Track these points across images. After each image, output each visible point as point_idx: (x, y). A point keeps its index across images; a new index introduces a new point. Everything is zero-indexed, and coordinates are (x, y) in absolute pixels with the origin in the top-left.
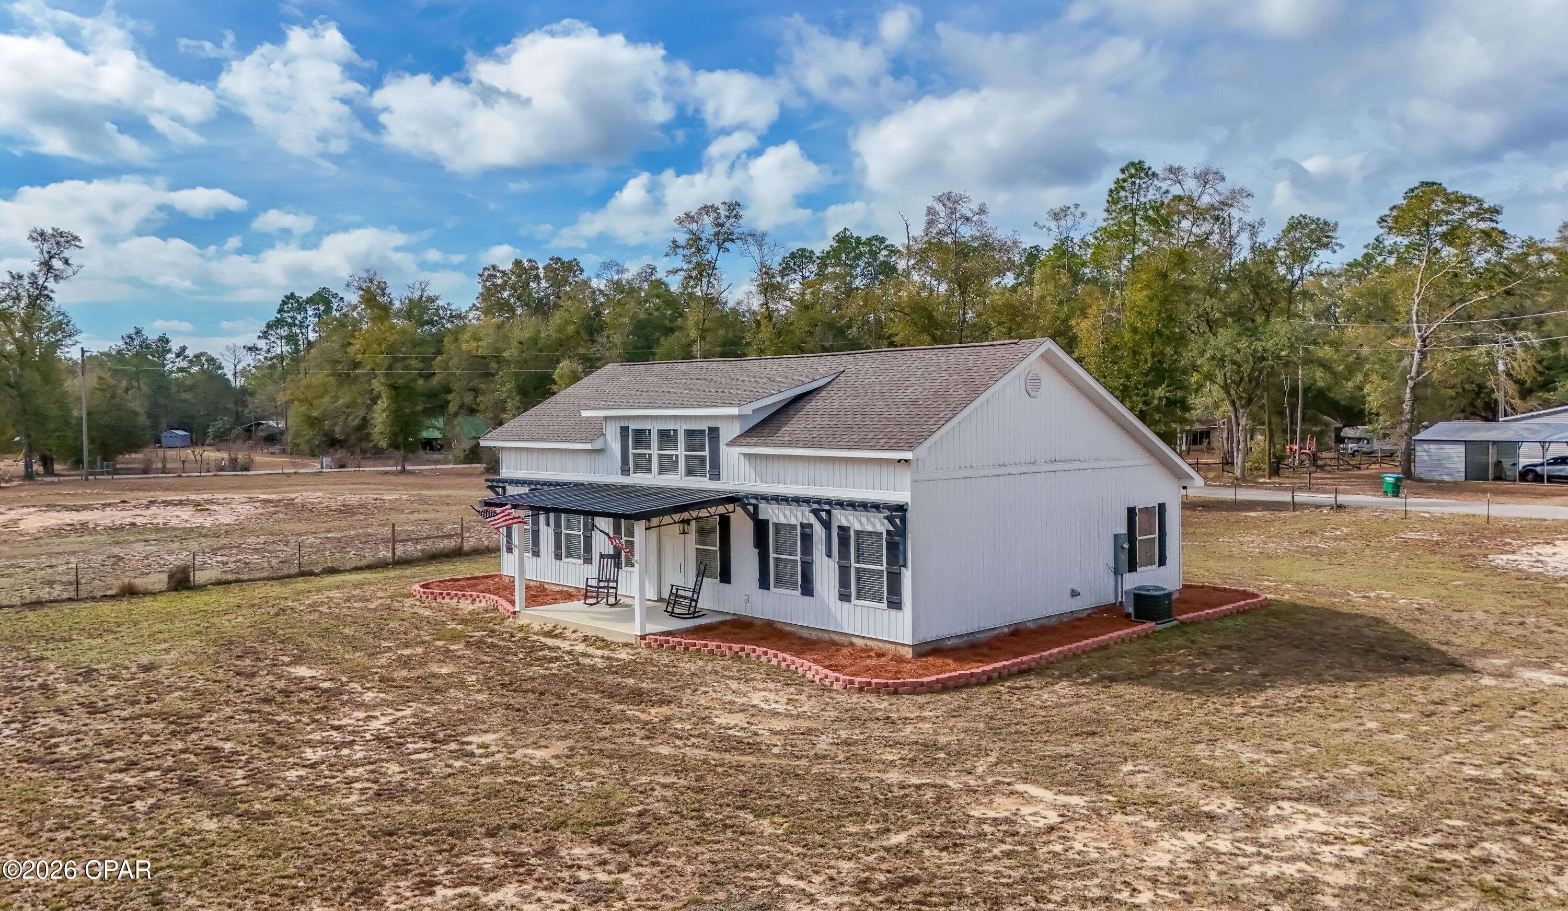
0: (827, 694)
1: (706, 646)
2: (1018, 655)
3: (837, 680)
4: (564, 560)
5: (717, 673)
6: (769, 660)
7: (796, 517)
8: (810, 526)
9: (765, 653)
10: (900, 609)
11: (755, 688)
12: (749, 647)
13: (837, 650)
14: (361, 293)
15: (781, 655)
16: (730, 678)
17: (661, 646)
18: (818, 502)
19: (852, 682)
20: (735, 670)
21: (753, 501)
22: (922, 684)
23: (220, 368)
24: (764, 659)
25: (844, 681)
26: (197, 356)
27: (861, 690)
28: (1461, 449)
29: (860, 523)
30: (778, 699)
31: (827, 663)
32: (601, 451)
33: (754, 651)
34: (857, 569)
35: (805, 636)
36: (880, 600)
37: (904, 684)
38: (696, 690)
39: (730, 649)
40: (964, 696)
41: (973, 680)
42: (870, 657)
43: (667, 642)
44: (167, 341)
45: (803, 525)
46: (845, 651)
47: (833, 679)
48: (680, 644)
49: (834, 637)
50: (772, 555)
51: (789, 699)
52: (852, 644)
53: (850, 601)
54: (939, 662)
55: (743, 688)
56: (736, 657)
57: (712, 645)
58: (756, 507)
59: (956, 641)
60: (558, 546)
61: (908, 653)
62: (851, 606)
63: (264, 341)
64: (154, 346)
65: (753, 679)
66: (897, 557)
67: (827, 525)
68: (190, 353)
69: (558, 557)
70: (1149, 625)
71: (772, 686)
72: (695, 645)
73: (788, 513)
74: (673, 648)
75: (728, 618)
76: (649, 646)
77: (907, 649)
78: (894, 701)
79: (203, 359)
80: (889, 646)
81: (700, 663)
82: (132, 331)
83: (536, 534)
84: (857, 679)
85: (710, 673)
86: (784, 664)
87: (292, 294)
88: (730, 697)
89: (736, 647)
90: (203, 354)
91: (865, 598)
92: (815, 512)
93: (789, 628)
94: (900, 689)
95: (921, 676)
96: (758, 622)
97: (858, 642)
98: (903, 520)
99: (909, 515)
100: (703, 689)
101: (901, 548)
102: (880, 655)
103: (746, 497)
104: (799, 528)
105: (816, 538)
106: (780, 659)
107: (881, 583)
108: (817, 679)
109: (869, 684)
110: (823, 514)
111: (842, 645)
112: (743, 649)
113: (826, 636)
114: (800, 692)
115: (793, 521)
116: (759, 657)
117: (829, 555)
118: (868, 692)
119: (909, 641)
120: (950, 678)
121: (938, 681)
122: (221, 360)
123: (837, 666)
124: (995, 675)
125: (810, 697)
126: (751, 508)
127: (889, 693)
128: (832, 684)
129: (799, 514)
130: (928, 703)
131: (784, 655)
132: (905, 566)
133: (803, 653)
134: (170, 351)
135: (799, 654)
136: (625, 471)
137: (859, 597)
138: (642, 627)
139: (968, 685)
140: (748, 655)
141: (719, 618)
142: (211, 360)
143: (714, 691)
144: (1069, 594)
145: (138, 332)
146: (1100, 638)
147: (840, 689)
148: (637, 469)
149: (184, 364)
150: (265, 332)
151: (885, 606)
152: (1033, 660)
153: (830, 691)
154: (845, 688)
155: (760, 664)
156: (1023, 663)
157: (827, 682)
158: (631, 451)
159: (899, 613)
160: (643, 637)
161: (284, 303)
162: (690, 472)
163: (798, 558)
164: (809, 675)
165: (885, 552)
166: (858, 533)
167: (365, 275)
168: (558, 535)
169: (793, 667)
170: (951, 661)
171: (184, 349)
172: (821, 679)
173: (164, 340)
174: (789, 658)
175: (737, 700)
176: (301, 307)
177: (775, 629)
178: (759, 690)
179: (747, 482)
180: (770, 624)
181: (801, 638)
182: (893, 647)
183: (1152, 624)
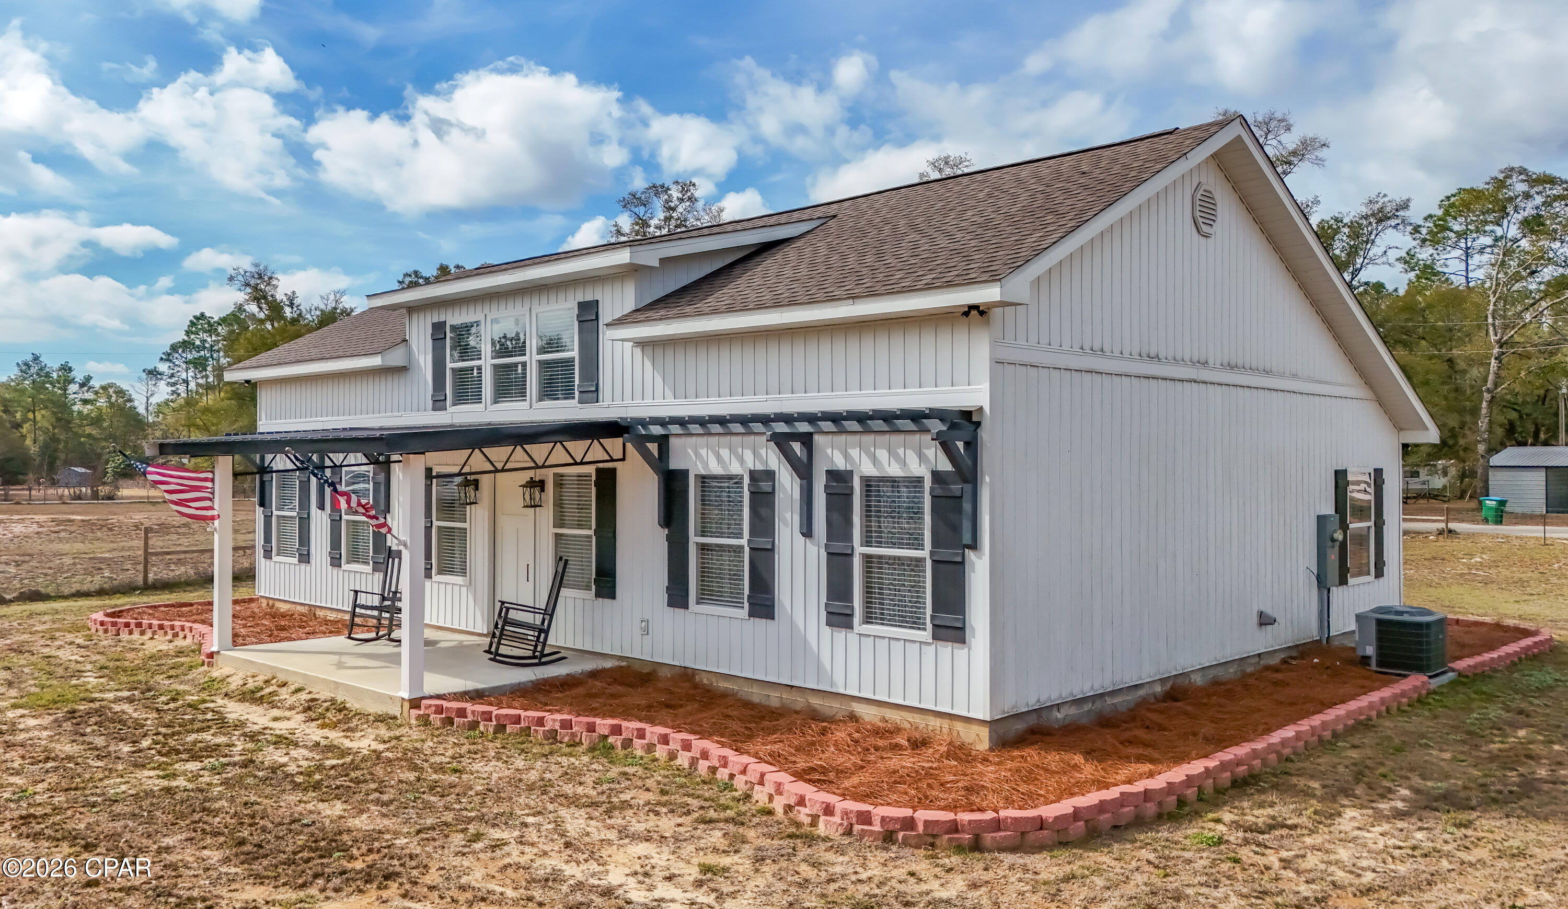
0: (804, 852)
1: (540, 722)
2: (1222, 743)
3: (829, 810)
4: (345, 567)
5: (544, 787)
6: (672, 756)
7: (742, 461)
8: (770, 475)
9: (665, 740)
10: (963, 641)
11: (624, 833)
12: (630, 726)
13: (823, 732)
14: (249, 290)
15: (699, 744)
16: (573, 801)
17: (449, 721)
18: (788, 419)
19: (865, 818)
20: (589, 779)
21: (656, 430)
22: (1041, 823)
23: (130, 400)
24: (661, 752)
25: (846, 813)
26: (104, 388)
27: (888, 838)
28: (1541, 476)
29: (875, 460)
30: (677, 867)
31: (802, 763)
32: (401, 370)
33: (641, 734)
34: (868, 559)
35: (756, 699)
36: (916, 623)
37: (997, 825)
38: (478, 837)
39: (591, 728)
40: (1145, 854)
41: (1151, 808)
42: (896, 747)
43: (462, 713)
44: (70, 369)
45: (754, 475)
46: (841, 734)
47: (817, 809)
48: (487, 717)
49: (815, 701)
50: (694, 539)
51: (706, 869)
52: (853, 718)
53: (850, 626)
54: (1053, 759)
55: (596, 830)
56: (602, 748)
57: (553, 720)
58: (663, 441)
59: (1073, 711)
60: (335, 543)
61: (980, 739)
62: (852, 637)
63: (168, 364)
64: (55, 375)
65: (625, 805)
66: (956, 529)
67: (804, 471)
68: (96, 383)
69: (336, 562)
70: (1414, 681)
71: (667, 824)
72: (517, 720)
73: (725, 453)
74: (474, 725)
75: (608, 664)
76: (425, 721)
77: (975, 729)
78: (978, 874)
79: (111, 391)
80: (935, 723)
81: (520, 763)
82: (29, 358)
83: (305, 522)
84: (880, 811)
85: (531, 788)
86: (703, 766)
87: (202, 315)
88: (554, 862)
89: (603, 724)
90: (111, 385)
91: (882, 621)
92: (781, 441)
93: (724, 685)
94: (988, 838)
95: (1030, 799)
96: (664, 673)
97: (868, 714)
98: (972, 445)
99: (985, 434)
100: (496, 834)
101: (967, 507)
102: (919, 744)
103: (644, 423)
104: (746, 480)
105: (781, 499)
106: (695, 753)
107: (918, 588)
108: (778, 805)
109: (909, 823)
110: (797, 447)
111: (832, 720)
112: (616, 730)
113: (799, 702)
114: (735, 844)
115: (735, 468)
116: (650, 748)
117: (807, 533)
118: (906, 843)
119: (982, 711)
120: (1102, 806)
121: (1077, 814)
122: (132, 392)
123: (824, 771)
124: (1191, 793)
125: (759, 860)
126: (653, 447)
127: (960, 849)
128: (815, 819)
129: (748, 456)
130: (1069, 878)
131: (706, 744)
132: (974, 546)
133: (750, 737)
134: (72, 381)
135: (738, 742)
136: (439, 404)
137: (868, 619)
138: (416, 680)
139: (1140, 823)
140: (627, 744)
141: (590, 665)
142: (120, 392)
143: (521, 841)
144: (1255, 619)
145: (36, 358)
146: (1353, 705)
147: (836, 835)
148: (461, 397)
149: (89, 396)
150: (169, 355)
151: (926, 635)
152: (1255, 754)
153: (811, 840)
154: (849, 832)
155: (650, 766)
156: (1239, 762)
157: (803, 814)
158: (450, 365)
159: (961, 653)
160: (415, 703)
161: (193, 324)
162: (549, 391)
163: (744, 542)
164: (760, 796)
165: (928, 518)
166: (868, 482)
167: (253, 270)
168: (335, 524)
169: (723, 774)
170: (1078, 759)
171: (88, 379)
172: (788, 808)
173: (66, 369)
174: (715, 750)
175: (570, 870)
176: (211, 329)
177: (696, 686)
178: (635, 838)
179: (648, 401)
180: (687, 675)
181: (748, 704)
182: (946, 724)
183: (1423, 678)
